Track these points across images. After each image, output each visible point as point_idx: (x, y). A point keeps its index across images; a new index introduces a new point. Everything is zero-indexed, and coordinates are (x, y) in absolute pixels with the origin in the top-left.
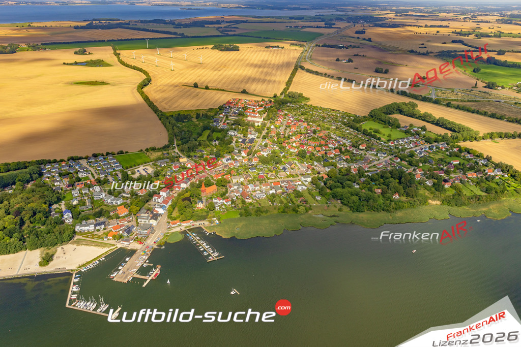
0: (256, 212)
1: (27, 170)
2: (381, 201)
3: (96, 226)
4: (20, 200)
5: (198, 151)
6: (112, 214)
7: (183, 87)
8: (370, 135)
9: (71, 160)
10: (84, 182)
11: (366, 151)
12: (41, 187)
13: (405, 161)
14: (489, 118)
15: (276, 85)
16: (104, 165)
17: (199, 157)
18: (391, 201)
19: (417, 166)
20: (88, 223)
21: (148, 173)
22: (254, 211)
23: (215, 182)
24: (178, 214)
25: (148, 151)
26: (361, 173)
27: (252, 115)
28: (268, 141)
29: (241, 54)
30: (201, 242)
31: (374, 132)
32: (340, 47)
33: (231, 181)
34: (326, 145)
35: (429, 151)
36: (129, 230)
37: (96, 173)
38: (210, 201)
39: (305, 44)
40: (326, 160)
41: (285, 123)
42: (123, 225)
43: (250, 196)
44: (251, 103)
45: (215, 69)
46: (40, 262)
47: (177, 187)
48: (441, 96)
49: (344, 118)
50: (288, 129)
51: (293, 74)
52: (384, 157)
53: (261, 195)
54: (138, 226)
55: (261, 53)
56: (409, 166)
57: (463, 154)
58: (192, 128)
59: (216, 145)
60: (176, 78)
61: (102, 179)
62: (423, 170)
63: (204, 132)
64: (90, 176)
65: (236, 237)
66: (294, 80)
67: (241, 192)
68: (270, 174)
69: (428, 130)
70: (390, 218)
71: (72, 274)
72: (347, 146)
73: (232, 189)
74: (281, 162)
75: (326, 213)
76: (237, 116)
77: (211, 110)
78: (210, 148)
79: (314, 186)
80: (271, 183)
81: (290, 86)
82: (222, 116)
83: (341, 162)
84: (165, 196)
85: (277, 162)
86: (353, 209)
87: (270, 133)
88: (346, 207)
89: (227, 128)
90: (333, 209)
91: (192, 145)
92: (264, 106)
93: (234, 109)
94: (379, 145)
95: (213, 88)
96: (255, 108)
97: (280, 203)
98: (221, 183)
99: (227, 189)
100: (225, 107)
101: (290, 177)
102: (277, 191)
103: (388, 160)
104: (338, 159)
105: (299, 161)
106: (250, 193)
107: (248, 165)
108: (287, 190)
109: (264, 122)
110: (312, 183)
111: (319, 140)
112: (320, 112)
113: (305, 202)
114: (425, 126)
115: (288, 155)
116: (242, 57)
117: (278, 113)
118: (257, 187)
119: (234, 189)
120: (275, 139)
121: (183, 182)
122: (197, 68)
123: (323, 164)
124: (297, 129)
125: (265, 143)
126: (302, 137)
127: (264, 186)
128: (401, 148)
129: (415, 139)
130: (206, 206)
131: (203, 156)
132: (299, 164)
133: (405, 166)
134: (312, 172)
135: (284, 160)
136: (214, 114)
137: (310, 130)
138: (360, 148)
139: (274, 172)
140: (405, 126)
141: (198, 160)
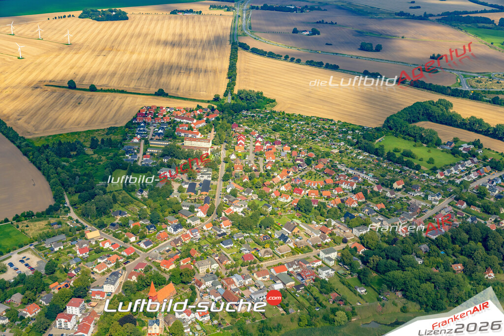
5: (116, 214)
7: (50, 89)
8: (400, 162)
11: (406, 191)
13: (475, 205)
15: (211, 78)
17: (121, 225)
19: (498, 213)
21: (32, 269)
22: (256, 328)
23: (167, 277)
25: (18, 221)
27: (190, 136)
28: (235, 185)
29: (134, 25)
31: (404, 155)
33: (196, 271)
34: (336, 185)
41: (251, 148)
44: (180, 114)
45: (96, 53)
47: (98, 293)
48: (481, 87)
49: (346, 132)
50: (261, 159)
51: (233, 58)
52: (440, 201)
53: (261, 295)
55: (166, 22)
56: (485, 215)
58: (89, 169)
59: (145, 199)
60: (31, 73)
63: (113, 173)
66: (238, 65)
67: (222, 292)
68: (262, 251)
69: (484, 147)
72: (371, 185)
73: (203, 287)
74: (272, 222)
75: (381, 319)
76: (163, 140)
77: (112, 130)
78: (135, 205)
79: (346, 267)
80: (269, 268)
81: (235, 80)
82: (138, 141)
83: (373, 216)
84: (80, 315)
85: (267, 224)
86: (427, 306)
87: (232, 169)
88: (415, 303)
89: (153, 163)
90: (391, 309)
91: (102, 203)
92: (205, 119)
93: (155, 126)
94: (422, 179)
95: (104, 88)
96: (190, 122)
97: (299, 308)
98: (178, 277)
99: (192, 288)
100: (137, 123)
101: (298, 254)
102: (287, 285)
103: (447, 206)
104: (367, 210)
105: (302, 219)
106: (237, 292)
107: (216, 234)
108: (302, 280)
109: (216, 149)
110: (340, 262)
111: (321, 176)
112: (302, 124)
113: (342, 301)
114: (479, 140)
115: (279, 209)
116: (138, 30)
117: (234, 129)
118: (248, 280)
119: (207, 288)
120: (246, 179)
121: (107, 282)
122: (63, 53)
123: (345, 222)
124: (277, 159)
125: (231, 188)
126: (291, 172)
127: (258, 277)
128: (459, 183)
129: (474, 165)
130: (165, 329)
131: (128, 224)
132: (304, 226)
133: (480, 216)
134: (331, 239)
135: (276, 220)
136: (122, 138)
137: (298, 158)
138: (395, 188)
139: (267, 246)
140: (448, 142)
141: (120, 231)
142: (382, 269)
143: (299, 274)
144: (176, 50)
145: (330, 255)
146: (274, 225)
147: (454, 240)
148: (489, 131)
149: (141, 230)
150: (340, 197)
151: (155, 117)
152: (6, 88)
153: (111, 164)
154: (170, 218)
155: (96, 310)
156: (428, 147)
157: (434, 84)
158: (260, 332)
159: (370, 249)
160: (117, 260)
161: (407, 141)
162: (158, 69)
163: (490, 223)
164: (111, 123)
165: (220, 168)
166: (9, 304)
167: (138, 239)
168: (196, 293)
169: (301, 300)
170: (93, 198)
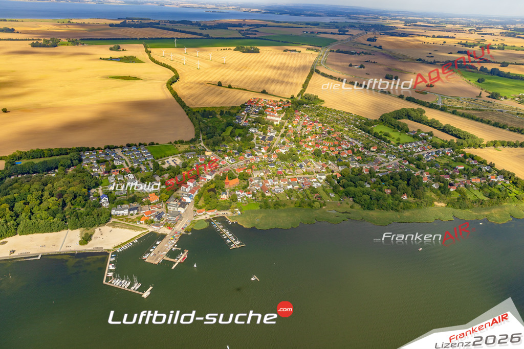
0: (275, 205)
1: (68, 156)
2: (390, 200)
3: (130, 210)
4: (62, 184)
5: (222, 146)
6: (144, 200)
7: (209, 85)
8: (380, 138)
9: (107, 149)
10: (119, 170)
11: (377, 153)
12: (81, 172)
13: (413, 164)
14: (493, 127)
15: (293, 87)
16: (137, 154)
17: (223, 151)
18: (399, 201)
19: (424, 169)
20: (123, 207)
21: (176, 164)
22: (273, 204)
23: (237, 176)
24: (204, 204)
25: (176, 144)
26: (371, 173)
27: (271, 114)
28: (286, 140)
29: (262, 56)
30: (224, 230)
31: (384, 135)
32: (352, 54)
33: (252, 176)
34: (340, 145)
35: (436, 156)
36: (159, 216)
37: (130, 161)
38: (233, 193)
39: (320, 49)
40: (339, 160)
41: (301, 123)
42: (154, 211)
43: (270, 190)
44: (270, 103)
45: (237, 69)
46: (80, 241)
47: (203, 179)
48: (448, 104)
49: (357, 121)
50: (305, 129)
51: (309, 77)
52: (394, 160)
53: (280, 189)
54: (167, 212)
55: (280, 56)
56: (417, 169)
57: (467, 160)
58: (216, 124)
59: (238, 141)
60: (201, 76)
61: (135, 167)
62: (430, 174)
63: (227, 128)
64: (124, 164)
65: (256, 227)
66: (310, 81)
67: (261, 186)
68: (288, 170)
69: (434, 135)
70: (398, 216)
71: (109, 254)
72: (359, 148)
73: (253, 182)
74: (298, 159)
75: (339, 209)
76: (257, 115)
77: (233, 107)
78: (233, 143)
79: (328, 183)
80: (289, 179)
81: (306, 89)
82: (244, 114)
83: (352, 162)
84: (192, 186)
85: (295, 159)
86: (365, 207)
87: (287, 132)
88: (358, 204)
89: (248, 125)
90: (345, 205)
91: (217, 140)
92: (282, 107)
93: (255, 108)
94: (389, 148)
95: (236, 87)
96: (274, 107)
97: (297, 198)
98: (242, 176)
99: (248, 183)
100: (246, 105)
101: (306, 174)
102: (294, 187)
103: (397, 162)
104: (351, 159)
105: (314, 159)
106: (269, 187)
107: (268, 161)
108: (303, 186)
109: (283, 122)
110: (326, 180)
111: (333, 140)
112: (334, 114)
113: (320, 198)
114: (433, 132)
115: (305, 153)
116: (262, 59)
117: (295, 113)
118: (276, 182)
119: (255, 183)
120: (292, 137)
121: (209, 174)
122: (220, 68)
123: (336, 163)
124: (313, 129)
125: (283, 141)
126: (318, 137)
127: (282, 182)
128: (409, 152)
129: (423, 144)
130: (229, 198)
131: (226, 151)
132: (314, 162)
133: (413, 169)
134: (326, 170)
135: (300, 158)
136: (236, 112)
137: (325, 130)
138: (371, 150)
139: (292, 169)
140: (413, 131)
141: (222, 154)
142: (346, 186)
143: (302, 183)
145: (321, 177)
148: (441, 128)
149: (232, 154)
150: (339, 151)
151: (257, 103)
152: (187, 83)
153: (228, 123)
154: (247, 151)
155: (200, 185)
156: (400, 132)
159: (343, 176)
161: (389, 128)
162: (266, 80)
163: (417, 173)
164: (233, 104)
165: (281, 131)
166: (163, 177)
167: (229, 158)
168: (249, 185)
169: (299, 194)
170: (213, 138)
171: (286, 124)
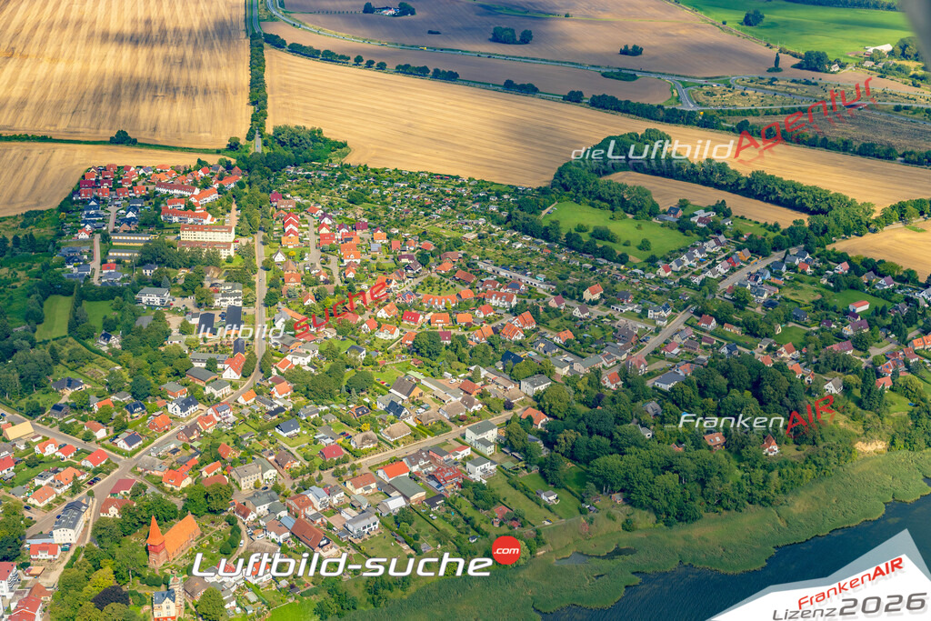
2: (736, 472)
5: (61, 385)
8: (589, 249)
11: (608, 305)
13: (732, 323)
15: (218, 104)
17: (74, 407)
18: (763, 467)
19: (771, 334)
22: (362, 588)
26: (632, 384)
27: (191, 220)
28: (290, 313)
31: (596, 237)
33: (234, 487)
34: (481, 301)
35: (777, 282)
41: (312, 239)
44: (166, 179)
47: (44, 548)
49: (486, 199)
50: (333, 259)
52: (670, 319)
53: (366, 522)
56: (750, 340)
57: (864, 279)
59: (115, 352)
62: (795, 347)
63: (45, 303)
66: (267, 77)
67: (290, 523)
68: (358, 437)
69: (734, 213)
70: (781, 523)
72: (544, 297)
73: (251, 517)
74: (371, 382)
75: (589, 547)
76: (138, 232)
77: (31, 217)
78: (97, 366)
79: (517, 455)
80: (375, 469)
81: (266, 108)
82: (87, 236)
83: (553, 356)
84: (10, 595)
85: (360, 385)
86: (668, 514)
87: (281, 281)
88: (646, 512)
89: (123, 279)
90: (605, 526)
91: (32, 365)
92: (216, 186)
93: (118, 206)
94: (632, 280)
96: (187, 194)
97: (438, 540)
98: (202, 502)
99: (231, 521)
100: (81, 201)
101: (425, 437)
102: (412, 498)
103: (683, 327)
104: (542, 345)
105: (424, 370)
106: (319, 521)
107: (264, 412)
108: (438, 487)
109: (244, 244)
110: (505, 446)
111: (449, 285)
112: (404, 187)
113: (516, 520)
114: (723, 201)
115: (380, 353)
117: (275, 204)
118: (338, 496)
119: (259, 517)
120: (310, 300)
121: (60, 522)
123: (504, 370)
124: (363, 257)
125: (283, 320)
126: (394, 281)
127: (356, 487)
128: (698, 283)
129: (720, 248)
130: (187, 607)
132: (431, 383)
133: (741, 341)
134: (483, 404)
135: (376, 376)
136: (54, 233)
137: (403, 253)
138: (588, 299)
139: (366, 426)
140: (671, 208)
141: (74, 420)
142: (583, 453)
143: (432, 477)
144: (143, 53)
145: (484, 436)
146: (374, 386)
147: (703, 390)
148: (739, 185)
149: (115, 414)
150: (490, 322)
151: (116, 187)
153: (40, 286)
154: (170, 386)
155: (43, 582)
156: (636, 219)
157: (634, 101)
158: (370, 593)
159: (555, 417)
160: (75, 477)
161: (597, 211)
162: (110, 90)
163: (760, 353)
164: (27, 203)
165: (257, 280)
167: (111, 433)
168: (239, 531)
169: (442, 525)
170: (9, 358)
171: (261, 254)
